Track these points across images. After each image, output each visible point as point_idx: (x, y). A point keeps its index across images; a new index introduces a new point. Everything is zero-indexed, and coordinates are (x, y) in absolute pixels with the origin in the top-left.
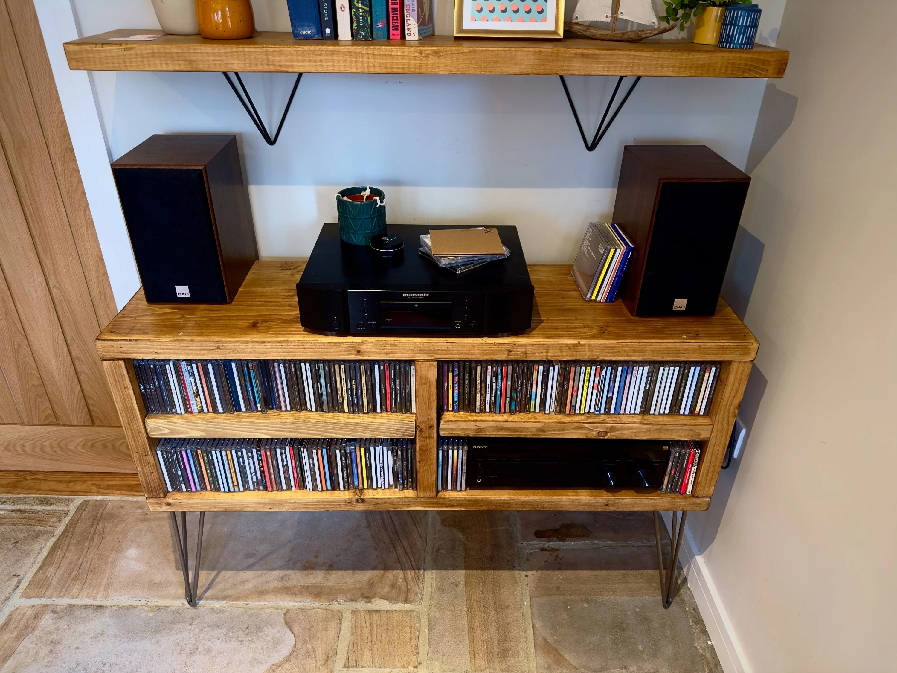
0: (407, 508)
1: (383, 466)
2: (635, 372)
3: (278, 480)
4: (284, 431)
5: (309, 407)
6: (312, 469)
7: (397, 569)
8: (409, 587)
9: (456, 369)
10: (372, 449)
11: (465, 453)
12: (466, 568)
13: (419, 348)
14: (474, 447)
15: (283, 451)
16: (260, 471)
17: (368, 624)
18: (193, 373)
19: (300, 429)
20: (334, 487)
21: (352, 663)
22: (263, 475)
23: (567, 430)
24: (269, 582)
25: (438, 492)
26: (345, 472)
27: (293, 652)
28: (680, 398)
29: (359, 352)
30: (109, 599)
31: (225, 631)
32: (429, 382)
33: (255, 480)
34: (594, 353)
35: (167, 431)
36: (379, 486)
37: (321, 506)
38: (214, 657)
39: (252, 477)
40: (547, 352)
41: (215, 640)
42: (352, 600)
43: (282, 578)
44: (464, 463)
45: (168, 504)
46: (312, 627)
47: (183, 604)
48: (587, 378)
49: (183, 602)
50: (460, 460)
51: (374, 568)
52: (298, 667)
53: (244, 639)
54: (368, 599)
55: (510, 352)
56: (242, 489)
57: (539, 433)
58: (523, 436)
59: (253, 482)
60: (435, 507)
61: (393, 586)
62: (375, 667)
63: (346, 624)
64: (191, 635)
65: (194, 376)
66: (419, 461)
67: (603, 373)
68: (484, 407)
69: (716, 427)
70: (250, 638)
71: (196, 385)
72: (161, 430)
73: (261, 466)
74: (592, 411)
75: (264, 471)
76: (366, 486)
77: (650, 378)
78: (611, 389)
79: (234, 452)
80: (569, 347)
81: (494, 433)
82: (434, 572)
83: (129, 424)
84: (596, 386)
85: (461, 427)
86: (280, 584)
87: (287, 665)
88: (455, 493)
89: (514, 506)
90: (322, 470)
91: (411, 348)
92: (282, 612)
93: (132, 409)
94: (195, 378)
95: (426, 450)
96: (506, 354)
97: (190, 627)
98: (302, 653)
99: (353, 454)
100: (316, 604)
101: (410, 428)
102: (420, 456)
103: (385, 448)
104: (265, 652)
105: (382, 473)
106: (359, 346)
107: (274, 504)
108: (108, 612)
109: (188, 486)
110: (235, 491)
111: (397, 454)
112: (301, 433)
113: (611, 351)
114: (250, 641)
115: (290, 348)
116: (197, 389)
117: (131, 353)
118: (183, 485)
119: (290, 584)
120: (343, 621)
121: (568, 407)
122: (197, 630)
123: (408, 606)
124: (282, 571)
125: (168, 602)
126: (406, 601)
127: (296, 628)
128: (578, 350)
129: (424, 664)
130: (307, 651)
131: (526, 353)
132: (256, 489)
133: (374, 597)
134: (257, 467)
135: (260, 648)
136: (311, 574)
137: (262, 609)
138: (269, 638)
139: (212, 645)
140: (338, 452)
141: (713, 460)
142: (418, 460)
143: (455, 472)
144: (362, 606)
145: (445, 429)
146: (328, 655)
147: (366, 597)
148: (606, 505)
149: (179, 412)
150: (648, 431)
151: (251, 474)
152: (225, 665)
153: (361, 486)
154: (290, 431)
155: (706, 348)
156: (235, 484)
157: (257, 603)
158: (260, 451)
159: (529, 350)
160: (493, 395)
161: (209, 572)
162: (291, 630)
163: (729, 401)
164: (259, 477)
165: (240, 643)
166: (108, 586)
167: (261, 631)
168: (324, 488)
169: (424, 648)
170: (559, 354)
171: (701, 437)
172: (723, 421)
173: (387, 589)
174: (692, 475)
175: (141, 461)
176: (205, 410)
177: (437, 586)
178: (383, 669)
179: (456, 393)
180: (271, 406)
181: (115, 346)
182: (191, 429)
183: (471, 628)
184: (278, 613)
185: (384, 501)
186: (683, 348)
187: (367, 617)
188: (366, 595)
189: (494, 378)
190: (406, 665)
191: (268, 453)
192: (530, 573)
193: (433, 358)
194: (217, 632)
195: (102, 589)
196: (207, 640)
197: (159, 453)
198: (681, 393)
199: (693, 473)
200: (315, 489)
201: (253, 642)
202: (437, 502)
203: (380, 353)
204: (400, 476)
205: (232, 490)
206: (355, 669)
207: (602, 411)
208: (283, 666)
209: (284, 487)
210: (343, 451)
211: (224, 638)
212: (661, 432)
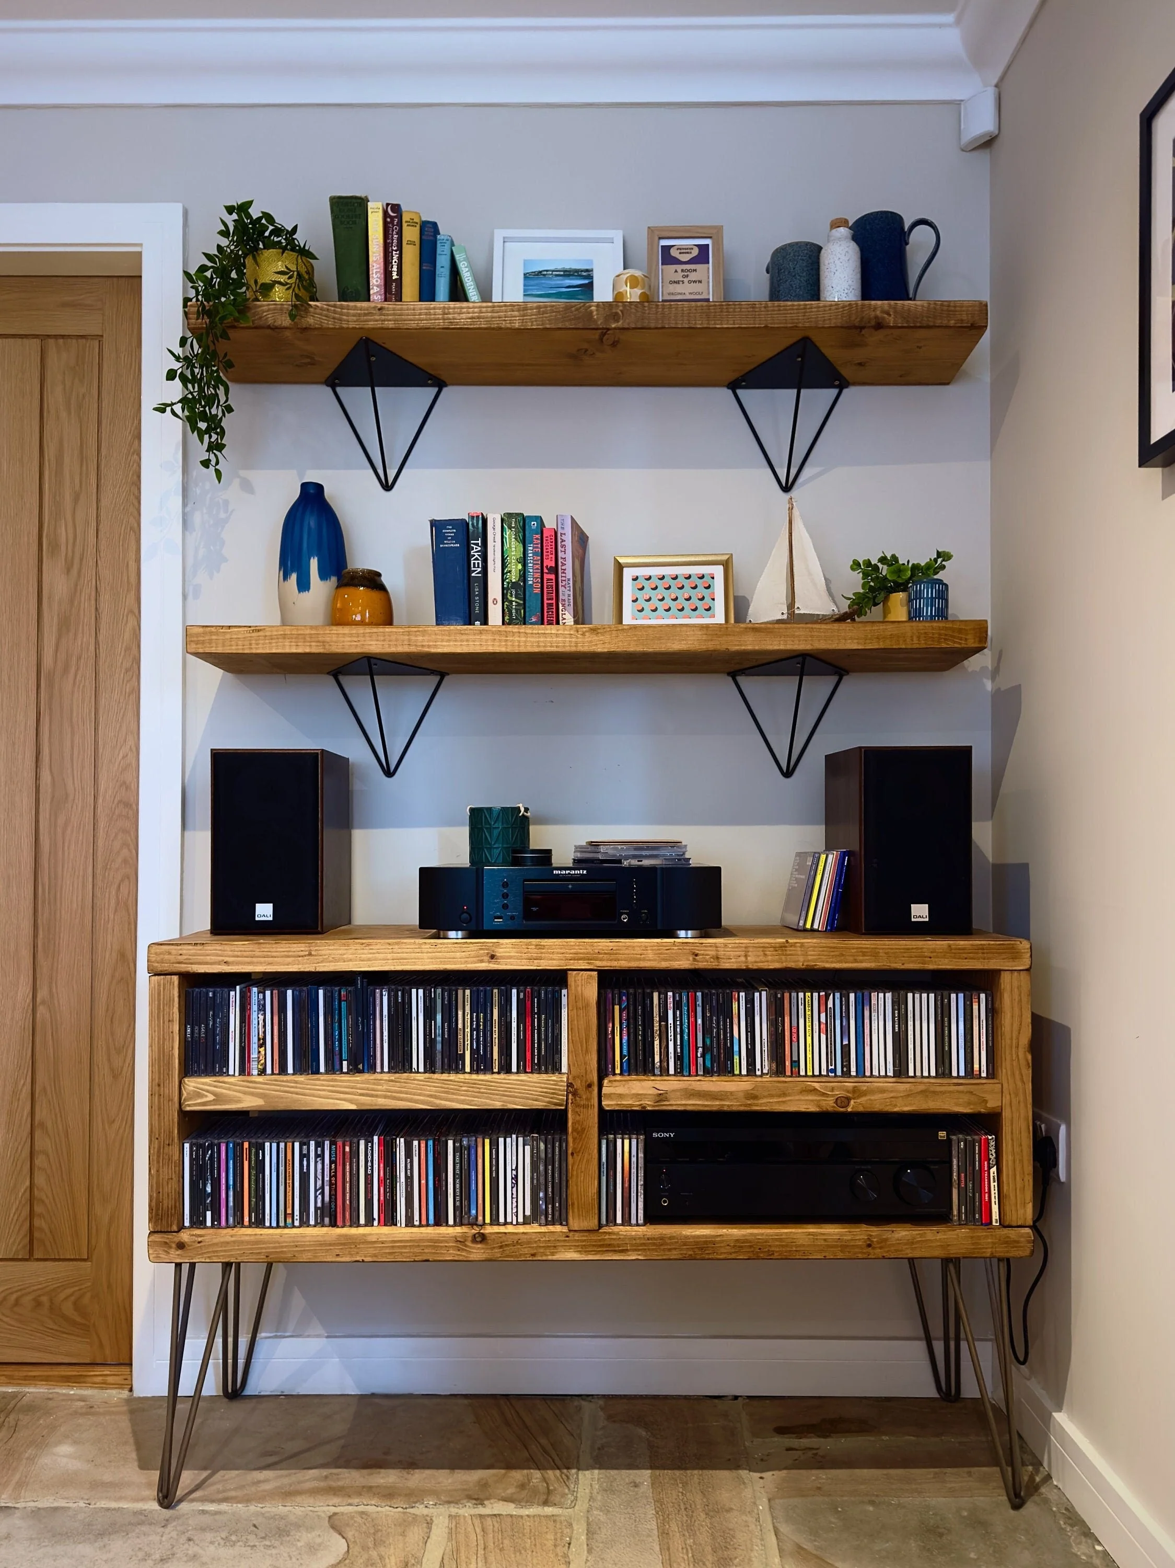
0: (553, 1254)
1: (517, 1176)
2: (874, 1001)
3: (355, 1205)
4: (377, 1096)
5: (415, 1065)
6: (409, 1180)
7: (530, 1468)
9: (624, 998)
10: (501, 1140)
11: (641, 1146)
12: (654, 1467)
13: (572, 951)
14: (655, 1135)
15: (370, 1144)
16: (331, 1185)
17: (479, 1530)
18: (264, 1006)
19: (401, 1092)
20: (439, 1219)
22: (333, 1192)
23: (789, 1095)
24: (302, 1483)
25: (600, 1226)
26: (458, 1186)
27: (344, 1560)
28: (947, 1048)
29: (492, 957)
30: (22, 1499)
31: (223, 1534)
32: (587, 1006)
33: (319, 1205)
34: (810, 958)
35: (211, 1097)
36: (509, 1220)
37: (416, 1250)
39: (316, 1197)
40: (746, 956)
41: (207, 1544)
42: (449, 1503)
43: (326, 1478)
44: (639, 1165)
45: (181, 1246)
46: (377, 1531)
48: (808, 1013)
49: (151, 1504)
50: (634, 1159)
51: (488, 1467)
53: (257, 1544)
54: (479, 1501)
55: (696, 955)
56: (297, 1223)
57: (749, 1102)
58: (725, 1108)
59: (316, 1208)
60: (597, 1252)
61: (522, 1487)
63: (439, 1531)
64: (164, 1539)
65: (265, 1010)
66: (572, 1154)
67: (830, 1004)
68: (665, 1064)
69: (1005, 1085)
70: (268, 1543)
71: (264, 1026)
72: (202, 1096)
73: (333, 1175)
74: (824, 1072)
75: (336, 1184)
76: (488, 1220)
77: (896, 1012)
78: (845, 1031)
79: (297, 1145)
80: (775, 947)
81: (683, 1102)
83: (159, 1085)
84: (823, 1026)
85: (633, 1092)
86: (322, 1484)
88: (628, 1228)
89: (723, 1250)
90: (423, 1182)
91: (562, 951)
92: (325, 1516)
93: (171, 1056)
94: (265, 1014)
95: (583, 1130)
96: (691, 958)
97: (161, 1529)
98: (360, 1561)
99: (473, 1151)
101: (560, 1090)
102: (574, 1141)
103: (521, 1140)
104: (294, 1560)
105: (515, 1189)
106: (493, 948)
107: (344, 1244)
108: (18, 1514)
109: (216, 1217)
110: (286, 1227)
111: (538, 1148)
112: (401, 1099)
113: (832, 954)
114: (269, 1547)
115: (403, 953)
116: (265, 1032)
117: (192, 964)
118: (209, 1214)
119: (340, 1484)
120: (434, 1527)
121: (788, 1063)
123: (549, 1510)
124: (326, 1470)
125: (124, 1504)
126: (546, 1503)
127: (351, 1533)
128: (788, 952)
130: (369, 1560)
131: (718, 958)
132: (319, 1223)
133: (488, 1499)
134: (327, 1178)
135: (285, 1555)
136: (379, 1473)
138: (301, 1543)
139: (200, 1551)
140: (450, 1143)
141: (1017, 1149)
142: (570, 1151)
143: (627, 1185)
144: (467, 1510)
145: (610, 1096)
146: (406, 1563)
147: (475, 1500)
148: (869, 1246)
149: (231, 1072)
150: (908, 1095)
151: (316, 1191)
153: (480, 1218)
154: (385, 1097)
155: (959, 949)
156: (289, 1211)
157: (281, 1506)
158: (336, 1144)
159: (721, 953)
160: (679, 1043)
161: (198, 1472)
162: (340, 1534)
163: (1014, 1038)
164: (327, 1198)
165: (250, 1548)
166: (21, 1486)
167: (288, 1535)
168: (424, 1222)
169: (579, 1556)
170: (762, 958)
171: (989, 1105)
172: (1013, 1074)
173: (512, 1491)
174: (994, 1185)
175: (158, 1156)
176: (269, 1071)
177: (600, 1486)
179: (625, 1038)
180: (361, 1066)
181: (174, 952)
182: (245, 1093)
183: (664, 1534)
184: (319, 1517)
185: (516, 1237)
186: (928, 949)
187: (478, 1523)
188: (475, 1497)
189: (678, 1012)
191: (347, 1149)
192: (767, 1474)
193: (591, 967)
195: (9, 1489)
196: (192, 1545)
197: (187, 1146)
198: (946, 1039)
199: (994, 1182)
200: (409, 1222)
201: (274, 1547)
202: (600, 1240)
203: (521, 958)
204: (541, 1195)
205: (282, 1224)
207: (839, 1072)
209: (362, 1221)
210: (457, 1145)
211: (222, 1542)
212: (927, 1096)
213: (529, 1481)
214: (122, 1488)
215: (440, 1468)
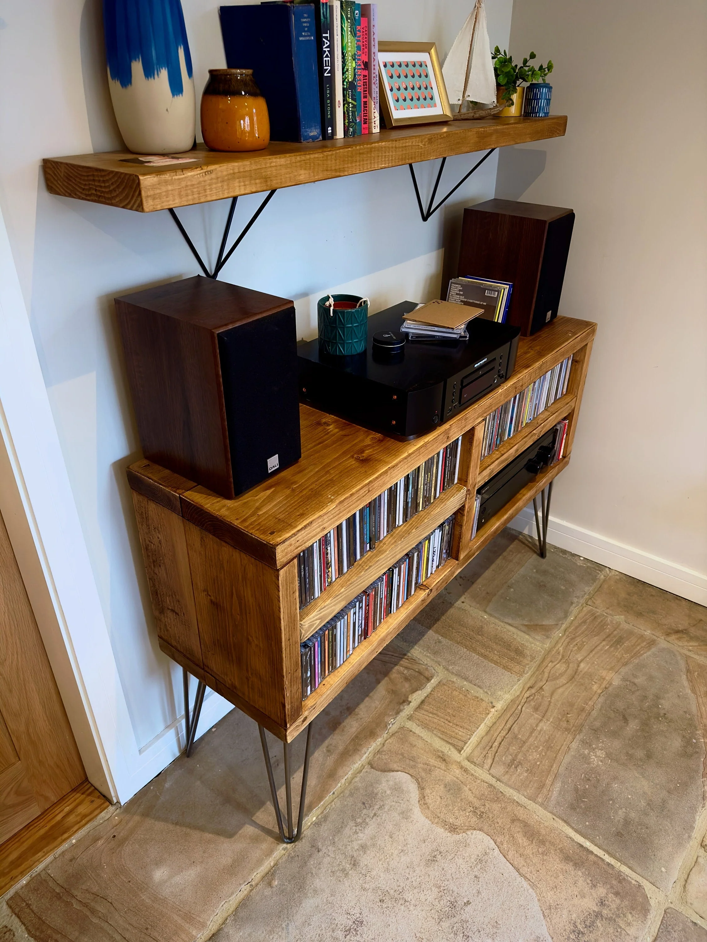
0: (453, 576)
6: (398, 587)
7: (392, 668)
8: (417, 670)
12: (429, 628)
13: (477, 414)
15: (382, 583)
17: (431, 715)
20: (408, 596)
21: (460, 744)
22: (367, 621)
24: (324, 764)
27: (417, 780)
30: (209, 923)
31: (352, 824)
33: (360, 633)
38: (374, 845)
41: (355, 836)
42: (398, 713)
43: (328, 751)
46: (402, 754)
47: (284, 849)
49: (281, 848)
51: (378, 682)
52: (435, 784)
53: (373, 812)
54: (406, 701)
56: (351, 653)
59: (359, 636)
61: (406, 679)
62: (475, 731)
63: (418, 730)
64: (332, 855)
70: (377, 807)
73: (367, 612)
75: (368, 616)
76: (424, 579)
82: (416, 647)
83: (289, 640)
86: (335, 756)
87: (428, 791)
91: (474, 416)
92: (367, 768)
93: (295, 615)
97: (320, 853)
98: (423, 774)
100: (380, 740)
101: (464, 496)
104: (401, 801)
107: (380, 644)
108: (230, 930)
109: (313, 686)
114: (381, 808)
118: (309, 688)
119: (341, 748)
120: (413, 730)
121: (520, 425)
122: (330, 848)
123: (434, 682)
124: (321, 748)
125: (269, 863)
126: (428, 679)
127: (395, 766)
129: (493, 701)
130: (424, 770)
132: (360, 642)
133: (408, 698)
134: (364, 616)
135: (394, 803)
136: (345, 727)
137: (350, 783)
138: (388, 792)
139: (359, 842)
144: (408, 710)
146: (439, 757)
147: (404, 702)
149: (317, 596)
151: (359, 627)
152: (390, 839)
153: (421, 581)
156: (348, 649)
157: (339, 785)
158: (367, 597)
161: (262, 809)
162: (393, 771)
164: (363, 627)
165: (375, 817)
166: (189, 918)
167: (377, 794)
169: (480, 693)
171: (572, 408)
173: (407, 685)
175: (291, 683)
176: (334, 579)
177: (430, 653)
178: (480, 728)
182: (336, 604)
183: (485, 657)
184: (367, 772)
187: (423, 712)
188: (401, 701)
190: (487, 712)
191: (374, 593)
192: (462, 599)
194: (347, 831)
195: (187, 926)
196: (350, 843)
200: (397, 608)
201: (383, 805)
205: (345, 660)
206: (467, 745)
208: (425, 795)
209: (378, 623)
211: (359, 827)
213: (403, 674)
214: (245, 857)
215: (363, 700)
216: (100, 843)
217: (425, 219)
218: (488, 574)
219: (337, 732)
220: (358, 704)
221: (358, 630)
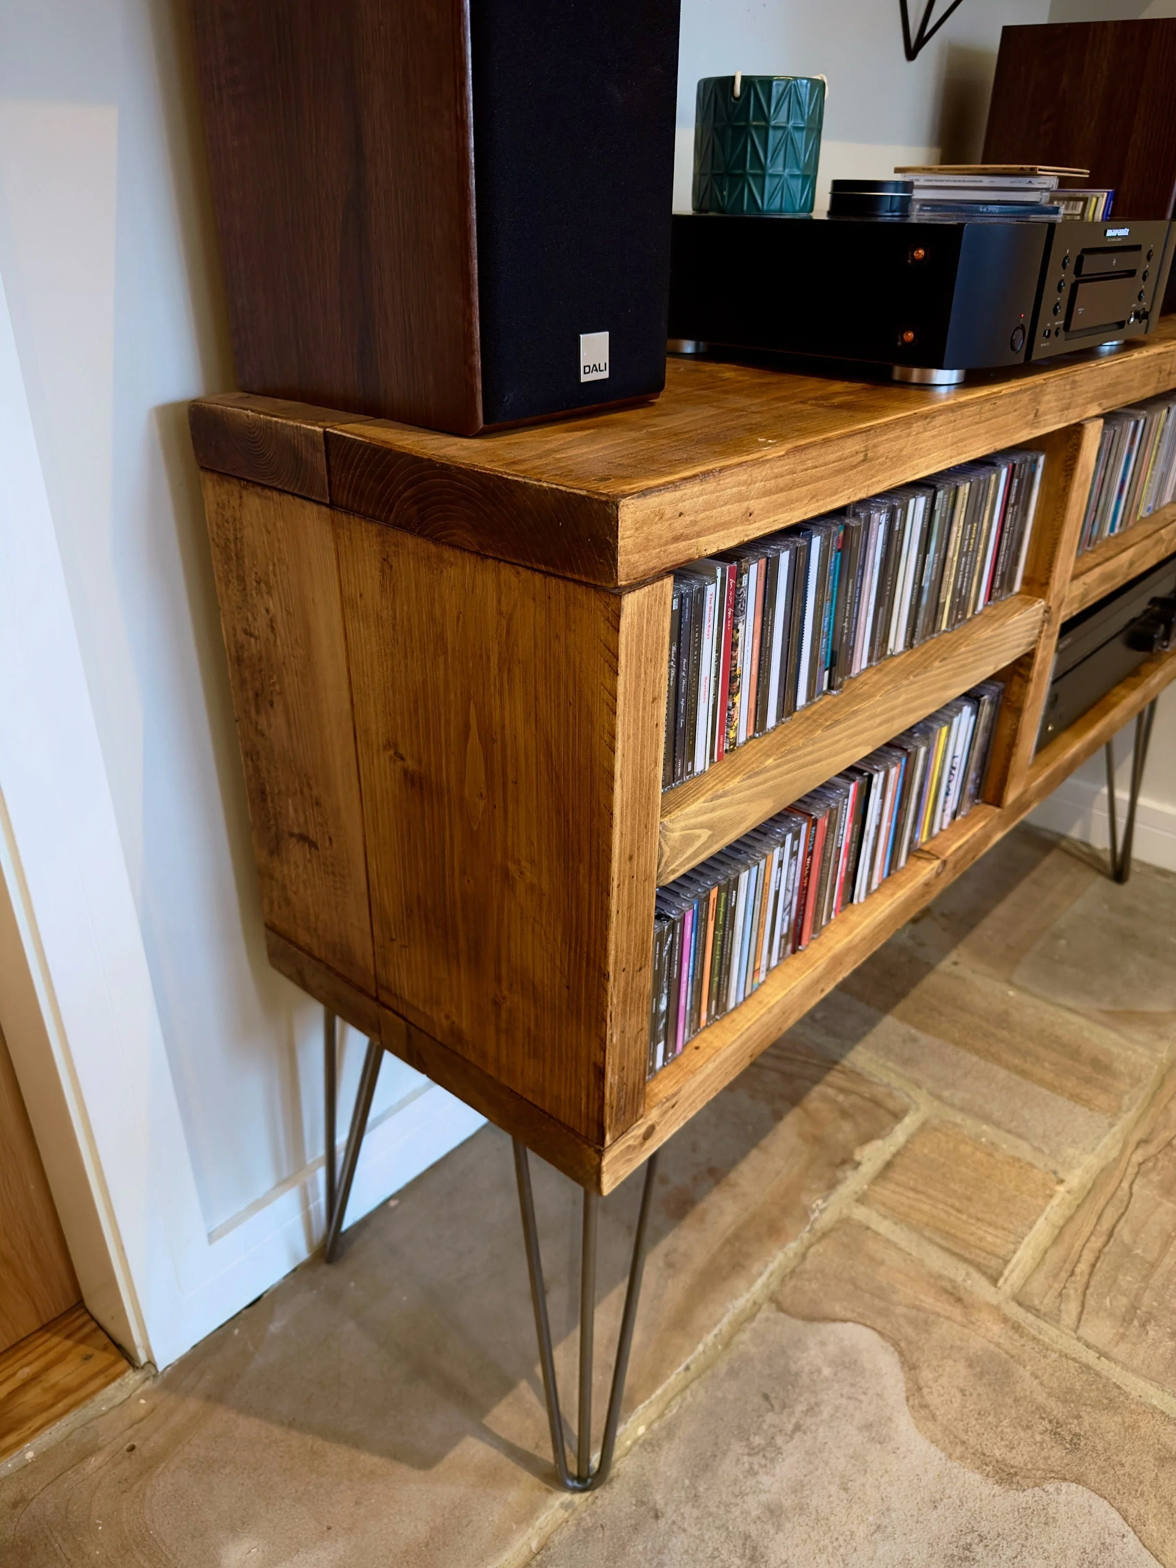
6: (877, 831)
7: (808, 1090)
8: (867, 1095)
12: (886, 1009)
15: (846, 801)
16: (801, 891)
17: (912, 1194)
21: (994, 1263)
22: (802, 901)
24: (661, 1296)
27: (896, 1345)
31: (738, 1448)
33: (785, 929)
38: (801, 1509)
39: (782, 922)
41: (751, 1482)
42: (832, 1185)
43: (670, 1265)
46: (852, 1281)
47: (566, 1506)
49: (557, 1503)
51: (778, 1116)
52: (943, 1358)
53: (793, 1421)
54: (847, 1161)
56: (762, 977)
61: (845, 1114)
62: (1026, 1235)
63: (884, 1227)
64: (694, 1531)
70: (801, 1407)
72: (693, 841)
73: (807, 874)
75: (808, 885)
76: (925, 837)
79: (777, 852)
82: (858, 1048)
87: (926, 1374)
90: (889, 823)
92: (767, 1311)
97: (662, 1522)
98: (909, 1331)
100: (793, 1247)
104: (862, 1397)
110: (754, 991)
114: (811, 1410)
117: (698, 535)
119: (700, 1260)
120: (873, 1226)
122: (687, 1510)
123: (909, 1123)
125: (527, 1541)
126: (897, 1116)
127: (838, 1309)
129: (1059, 1168)
130: (912, 1322)
133: (852, 1153)
134: (797, 881)
135: (844, 1401)
136: (706, 1211)
137: (727, 1345)
138: (827, 1371)
139: (763, 1498)
140: (922, 753)
144: (854, 1181)
146: (945, 1291)
147: (844, 1162)
151: (784, 911)
152: (843, 1495)
156: (757, 965)
157: (700, 1347)
158: (816, 824)
161: (509, 1399)
162: (834, 1320)
164: (793, 915)
165: (798, 1435)
167: (797, 1375)
169: (1025, 1151)
173: (847, 1126)
177: (893, 1062)
178: (1035, 1228)
181: (669, 512)
183: (1023, 1073)
184: (768, 1319)
185: (967, 847)
187: (891, 1186)
188: (837, 1160)
190: (1048, 1192)
191: (826, 823)
192: (953, 956)
194: (728, 1468)
196: (739, 1500)
201: (817, 1404)
205: (748, 991)
206: (1010, 1267)
208: (922, 1383)
211: (759, 1460)
213: (836, 1103)
214: (465, 1522)
215: (744, 1154)
216: (94, 1462)
217: (911, 54)
218: (1002, 910)
219: (689, 1220)
220: (733, 1164)
221: (783, 920)
